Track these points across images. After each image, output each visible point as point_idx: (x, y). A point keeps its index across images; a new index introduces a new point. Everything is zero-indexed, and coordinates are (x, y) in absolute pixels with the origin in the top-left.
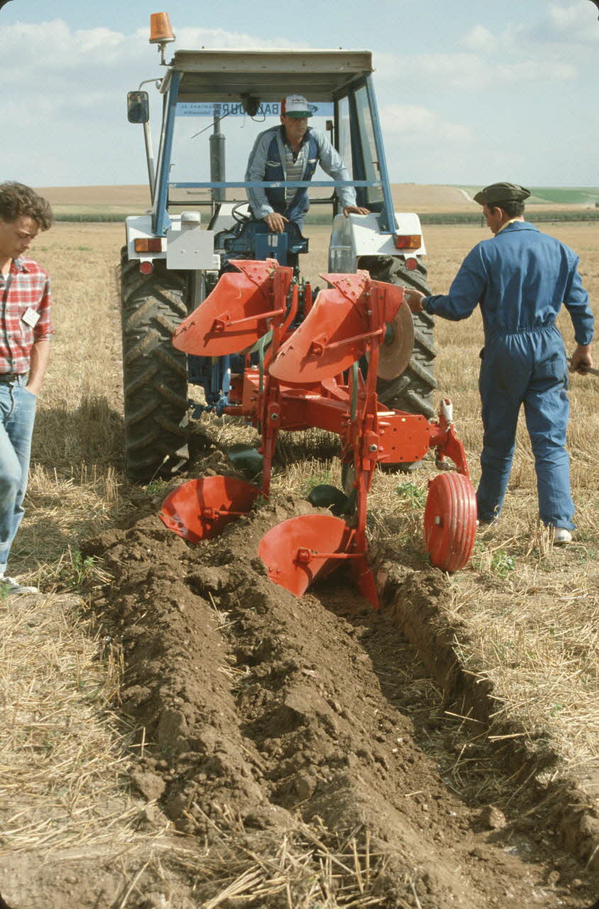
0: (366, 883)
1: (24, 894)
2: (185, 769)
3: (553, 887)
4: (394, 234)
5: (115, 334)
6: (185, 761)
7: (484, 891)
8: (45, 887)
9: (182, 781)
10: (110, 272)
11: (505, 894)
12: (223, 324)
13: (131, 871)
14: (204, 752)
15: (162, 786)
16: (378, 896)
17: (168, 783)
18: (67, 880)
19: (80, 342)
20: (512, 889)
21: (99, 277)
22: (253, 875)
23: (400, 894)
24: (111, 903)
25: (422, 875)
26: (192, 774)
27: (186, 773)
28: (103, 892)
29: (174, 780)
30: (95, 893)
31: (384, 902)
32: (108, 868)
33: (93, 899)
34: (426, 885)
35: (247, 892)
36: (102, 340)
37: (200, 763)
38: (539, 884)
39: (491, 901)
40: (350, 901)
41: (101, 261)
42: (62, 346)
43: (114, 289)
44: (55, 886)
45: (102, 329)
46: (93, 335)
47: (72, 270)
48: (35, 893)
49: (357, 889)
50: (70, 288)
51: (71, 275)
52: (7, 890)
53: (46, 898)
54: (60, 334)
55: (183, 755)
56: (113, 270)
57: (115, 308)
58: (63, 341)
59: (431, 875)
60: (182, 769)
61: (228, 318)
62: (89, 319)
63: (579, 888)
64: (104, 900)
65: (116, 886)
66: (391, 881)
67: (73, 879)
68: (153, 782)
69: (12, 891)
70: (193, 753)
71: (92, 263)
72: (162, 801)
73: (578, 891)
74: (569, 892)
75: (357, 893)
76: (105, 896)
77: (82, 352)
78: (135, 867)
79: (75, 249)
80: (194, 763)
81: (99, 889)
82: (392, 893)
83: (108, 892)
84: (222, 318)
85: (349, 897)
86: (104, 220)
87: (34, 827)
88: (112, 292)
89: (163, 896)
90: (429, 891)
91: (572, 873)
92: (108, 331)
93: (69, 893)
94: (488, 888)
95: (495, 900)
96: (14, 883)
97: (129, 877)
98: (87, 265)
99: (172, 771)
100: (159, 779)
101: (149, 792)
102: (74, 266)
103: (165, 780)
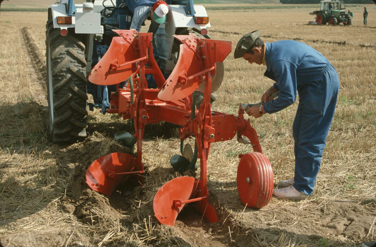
0: (150, 233)
1: (31, 244)
2: (82, 202)
3: (210, 233)
4: (194, 16)
5: (26, 55)
6: (82, 199)
7: (188, 235)
8: (38, 242)
9: (81, 206)
10: (20, 31)
11: (195, 236)
12: (115, 66)
13: (68, 235)
14: (88, 196)
15: (74, 208)
16: (154, 237)
17: (76, 207)
18: (46, 239)
19: (13, 58)
20: (197, 234)
21: (15, 33)
22: (111, 233)
23: (162, 236)
24: (62, 246)
25: (169, 229)
26: (84, 204)
27: (82, 203)
28: (59, 242)
29: (79, 206)
30: (56, 243)
31: (156, 238)
32: (60, 234)
33: (55, 244)
34: (170, 232)
35: (110, 238)
36: (22, 57)
37: (87, 200)
38: (206, 233)
39: (191, 238)
40: (145, 238)
41: (15, 27)
42: (6, 60)
43: (22, 38)
44: (42, 241)
45: (21, 53)
46: (18, 55)
47: (4, 31)
48: (35, 243)
49: (147, 235)
50: (5, 37)
51: (4, 32)
52: (25, 243)
53: (39, 245)
54: (4, 55)
55: (81, 197)
56: (21, 30)
57: (24, 45)
58: (6, 58)
59: (171, 229)
60: (81, 202)
61: (117, 63)
62: (15, 49)
63: (219, 233)
64: (59, 245)
65: (63, 240)
66: (158, 232)
67: (48, 238)
68: (71, 207)
69: (27, 243)
70: (84, 196)
71: (11, 27)
72: (75, 213)
73: (219, 234)
74: (216, 234)
75: (147, 236)
76: (60, 244)
77: (14, 62)
78: (70, 233)
79: (4, 22)
80: (85, 200)
81: (57, 241)
82: (159, 235)
83: (60, 242)
84: (114, 63)
85: (144, 238)
86: (13, 11)
87: (30, 224)
88: (22, 39)
89: (80, 242)
90: (171, 234)
91: (216, 228)
92: (23, 54)
93: (47, 243)
94: (189, 234)
95: (192, 237)
96: (27, 241)
97: (67, 237)
98: (9, 28)
99: (77, 203)
100: (73, 206)
101: (70, 210)
102: (5, 29)
103: (75, 206)
